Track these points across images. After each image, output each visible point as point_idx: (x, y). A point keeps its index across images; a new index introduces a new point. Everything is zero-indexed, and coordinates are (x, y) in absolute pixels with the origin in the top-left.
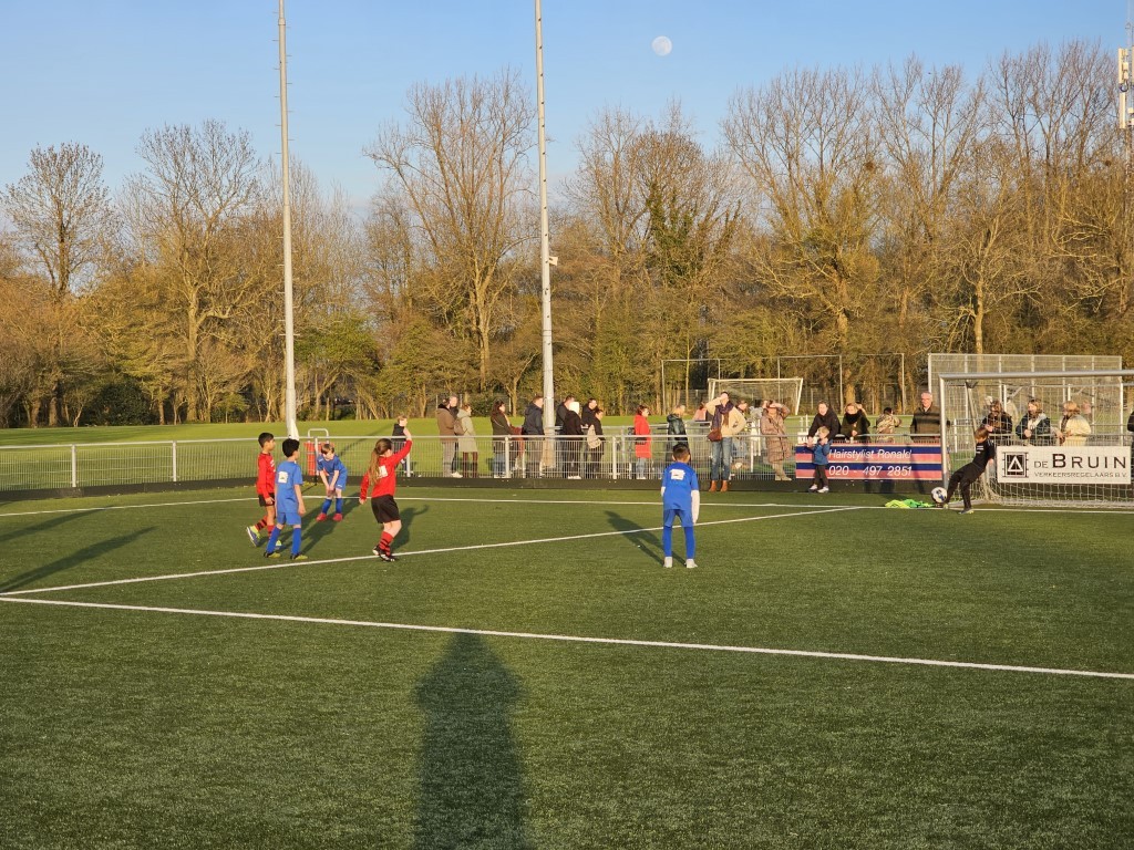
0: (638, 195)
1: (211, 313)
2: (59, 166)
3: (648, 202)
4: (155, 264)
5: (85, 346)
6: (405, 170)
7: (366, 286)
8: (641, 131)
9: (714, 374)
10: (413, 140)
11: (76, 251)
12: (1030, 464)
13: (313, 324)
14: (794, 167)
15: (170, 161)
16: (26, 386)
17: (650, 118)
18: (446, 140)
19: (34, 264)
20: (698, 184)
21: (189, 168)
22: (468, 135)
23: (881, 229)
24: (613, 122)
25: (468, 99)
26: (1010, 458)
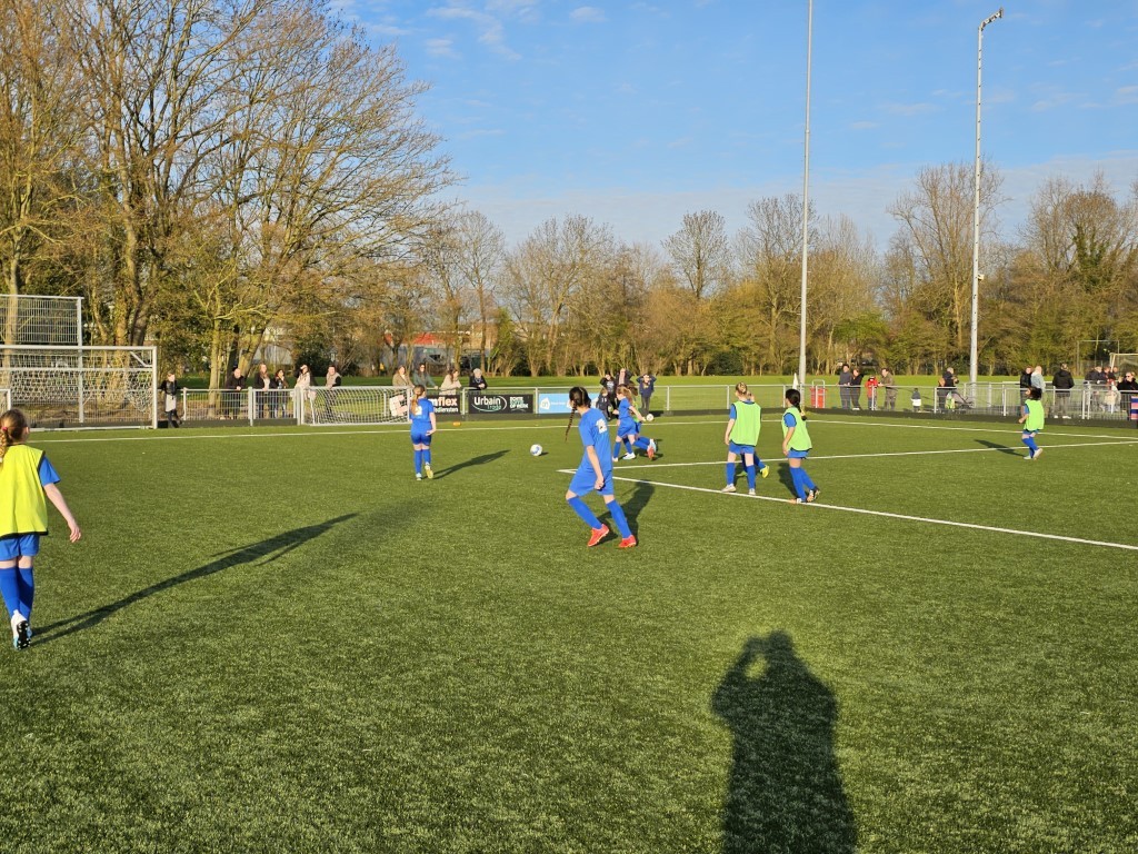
1: (785, 310)
2: (699, 224)
3: (1075, 238)
4: (753, 280)
5: (709, 329)
6: (913, 221)
8: (1074, 191)
9: (1114, 350)
10: (919, 202)
11: (707, 274)
15: (765, 219)
16: (675, 352)
18: (940, 202)
19: (683, 281)
20: (1112, 224)
21: (776, 223)
22: (954, 195)
24: (1055, 186)
25: (956, 175)
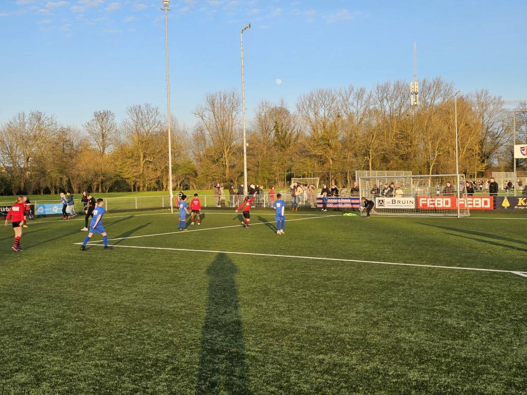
0: (272, 125)
1: (147, 159)
2: (102, 117)
3: (275, 127)
4: (130, 145)
5: (110, 169)
6: (204, 118)
7: (193, 152)
8: (272, 106)
9: (293, 177)
10: (206, 109)
11: (107, 141)
12: (385, 203)
13: (177, 163)
14: (317, 117)
15: (135, 115)
16: (92, 181)
17: (275, 103)
18: (216, 109)
19: (95, 145)
20: (289, 122)
21: (141, 117)
22: (222, 107)
23: (342, 135)
24: (264, 104)
25: (222, 97)
26: (380, 201)
